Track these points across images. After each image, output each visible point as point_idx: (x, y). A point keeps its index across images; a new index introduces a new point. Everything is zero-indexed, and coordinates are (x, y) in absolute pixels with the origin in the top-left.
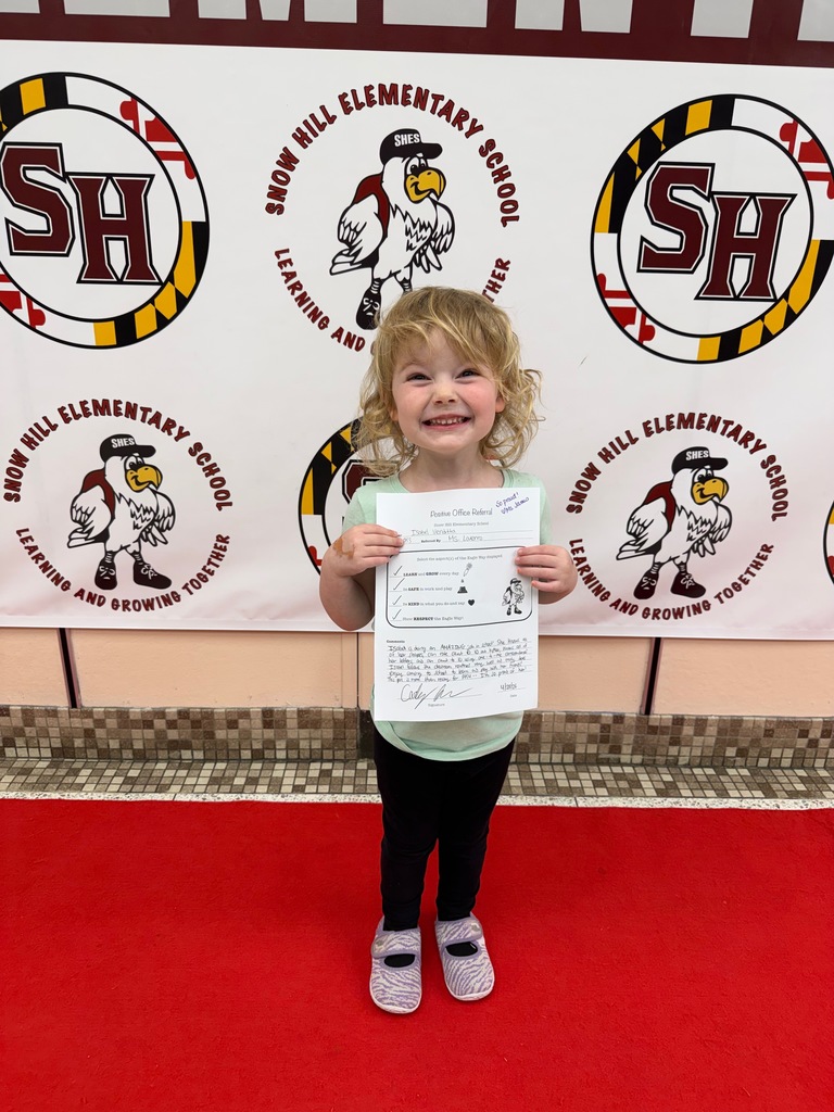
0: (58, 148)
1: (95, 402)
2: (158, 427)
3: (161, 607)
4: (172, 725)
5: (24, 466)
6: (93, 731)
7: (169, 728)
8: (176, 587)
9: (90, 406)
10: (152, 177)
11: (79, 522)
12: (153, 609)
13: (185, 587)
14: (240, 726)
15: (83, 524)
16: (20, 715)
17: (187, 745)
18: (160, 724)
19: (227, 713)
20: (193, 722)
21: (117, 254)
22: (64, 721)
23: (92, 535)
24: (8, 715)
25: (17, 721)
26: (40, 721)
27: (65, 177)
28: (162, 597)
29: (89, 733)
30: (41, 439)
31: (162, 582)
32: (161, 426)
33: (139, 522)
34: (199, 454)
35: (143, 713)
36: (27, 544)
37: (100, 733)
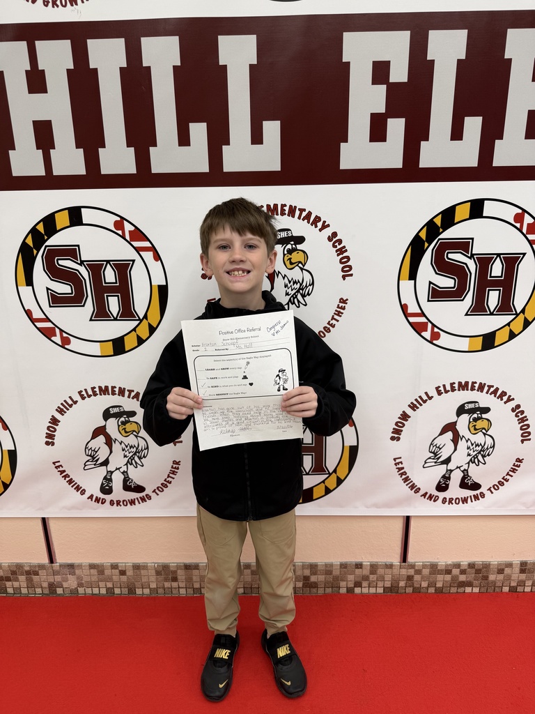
0: (471, 241)
1: (460, 383)
2: (495, 396)
3: (472, 501)
4: (463, 572)
5: (407, 420)
6: (413, 576)
7: (461, 574)
8: (483, 489)
9: (456, 386)
10: (524, 254)
11: (433, 453)
12: (467, 503)
13: (489, 489)
14: (505, 572)
15: (435, 454)
16: (369, 568)
17: (470, 584)
18: (456, 571)
19: (499, 565)
20: (476, 570)
21: (493, 298)
22: (396, 571)
23: (440, 460)
24: (361, 568)
25: (366, 571)
26: (381, 571)
27: (472, 257)
28: (474, 496)
29: (410, 578)
30: (421, 405)
31: (476, 486)
32: (497, 396)
33: (471, 452)
34: (517, 411)
35: (447, 565)
36: (398, 466)
37: (417, 578)
